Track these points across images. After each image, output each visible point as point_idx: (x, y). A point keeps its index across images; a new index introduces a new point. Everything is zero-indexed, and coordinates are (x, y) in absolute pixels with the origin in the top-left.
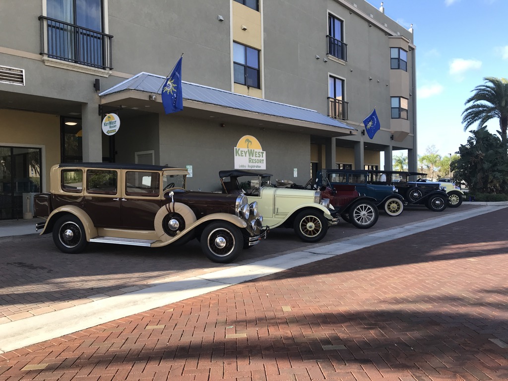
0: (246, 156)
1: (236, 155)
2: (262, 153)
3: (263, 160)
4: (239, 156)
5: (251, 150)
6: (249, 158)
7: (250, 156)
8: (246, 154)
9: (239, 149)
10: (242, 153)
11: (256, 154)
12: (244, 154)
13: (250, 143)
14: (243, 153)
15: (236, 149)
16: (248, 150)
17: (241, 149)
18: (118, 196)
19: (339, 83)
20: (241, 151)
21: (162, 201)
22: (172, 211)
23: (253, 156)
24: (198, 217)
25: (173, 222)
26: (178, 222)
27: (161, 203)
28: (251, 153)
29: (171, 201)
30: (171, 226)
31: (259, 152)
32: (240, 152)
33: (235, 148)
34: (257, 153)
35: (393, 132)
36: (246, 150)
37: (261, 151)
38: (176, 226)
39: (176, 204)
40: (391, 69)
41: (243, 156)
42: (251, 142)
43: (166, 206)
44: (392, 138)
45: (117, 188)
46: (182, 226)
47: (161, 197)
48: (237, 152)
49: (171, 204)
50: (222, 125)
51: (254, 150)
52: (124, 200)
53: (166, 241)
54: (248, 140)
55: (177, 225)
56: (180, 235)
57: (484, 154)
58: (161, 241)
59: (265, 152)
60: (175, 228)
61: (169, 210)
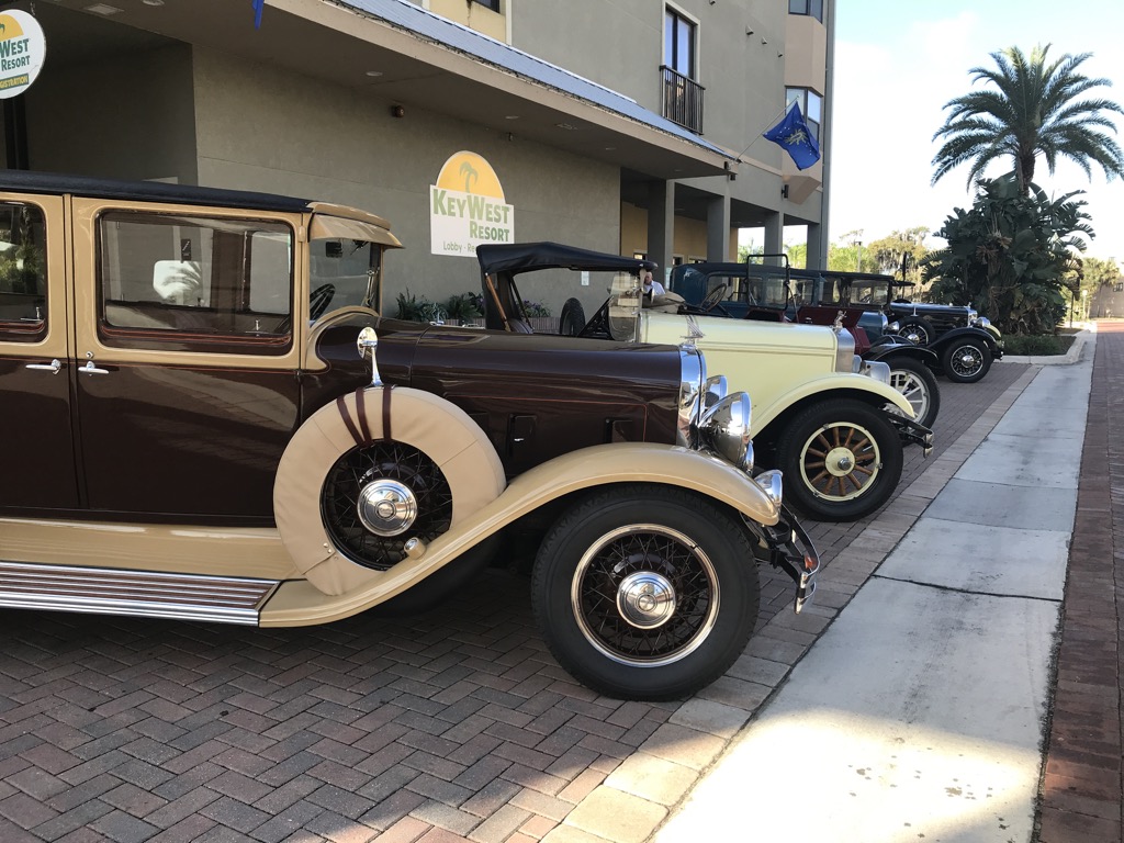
0: (461, 216)
1: (436, 212)
2: (506, 209)
3: (507, 231)
4: (444, 213)
5: (476, 198)
6: (472, 223)
7: (472, 216)
8: (461, 208)
9: (443, 193)
10: (451, 207)
11: (489, 213)
12: (456, 210)
13: (472, 176)
14: (455, 204)
15: (436, 191)
16: (469, 197)
17: (450, 193)
18: (53, 346)
19: (683, 29)
20: (450, 200)
21: (306, 376)
22: (377, 433)
23: (480, 218)
24: (516, 463)
25: (383, 495)
26: (408, 492)
27: (309, 393)
28: (476, 208)
29: (367, 382)
30: (373, 513)
31: (497, 207)
32: (445, 202)
33: (432, 187)
34: (492, 210)
35: (786, 179)
36: (462, 196)
37: (502, 201)
38: (401, 514)
39: (401, 394)
40: (790, 13)
41: (454, 214)
42: (476, 173)
43: (343, 409)
44: (785, 192)
45: (42, 301)
46: (435, 513)
47: (303, 355)
48: (439, 202)
49: (373, 396)
50: (395, 112)
51: (483, 199)
52: (89, 368)
53: (345, 594)
54: (467, 167)
55: (407, 513)
56: (424, 561)
57: (1010, 239)
58: (316, 594)
59: (511, 207)
60: (397, 523)
61: (359, 430)
